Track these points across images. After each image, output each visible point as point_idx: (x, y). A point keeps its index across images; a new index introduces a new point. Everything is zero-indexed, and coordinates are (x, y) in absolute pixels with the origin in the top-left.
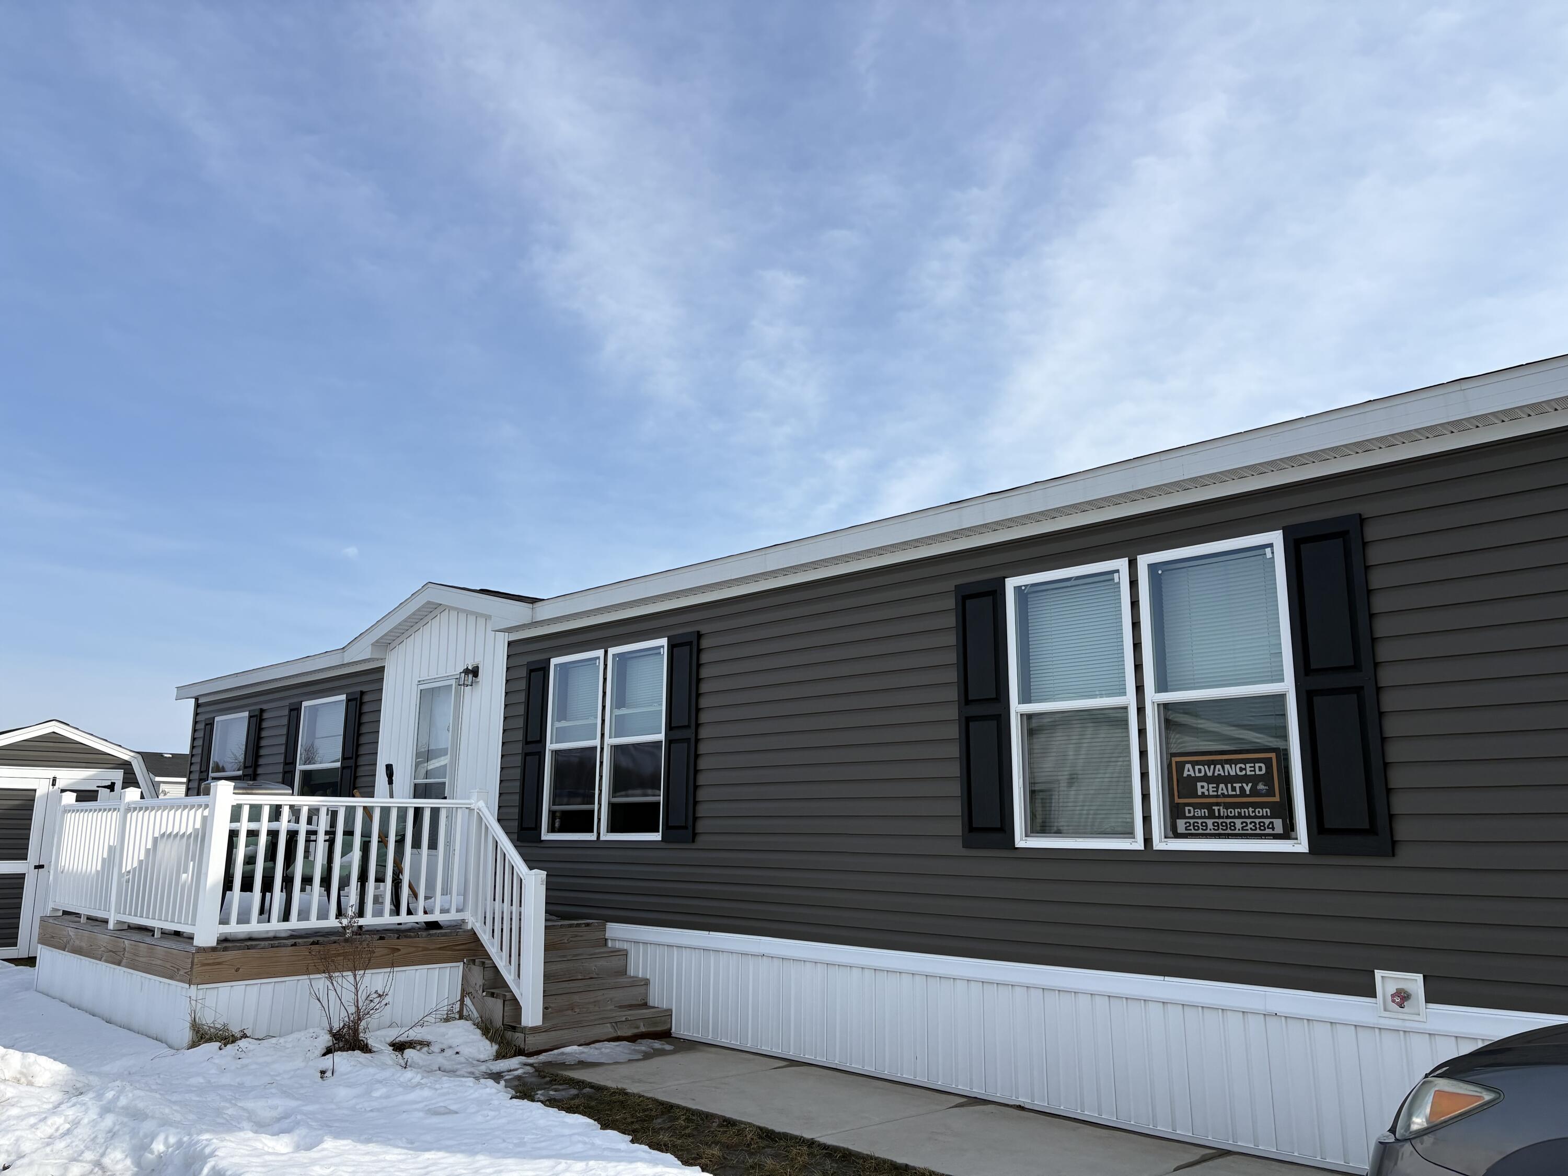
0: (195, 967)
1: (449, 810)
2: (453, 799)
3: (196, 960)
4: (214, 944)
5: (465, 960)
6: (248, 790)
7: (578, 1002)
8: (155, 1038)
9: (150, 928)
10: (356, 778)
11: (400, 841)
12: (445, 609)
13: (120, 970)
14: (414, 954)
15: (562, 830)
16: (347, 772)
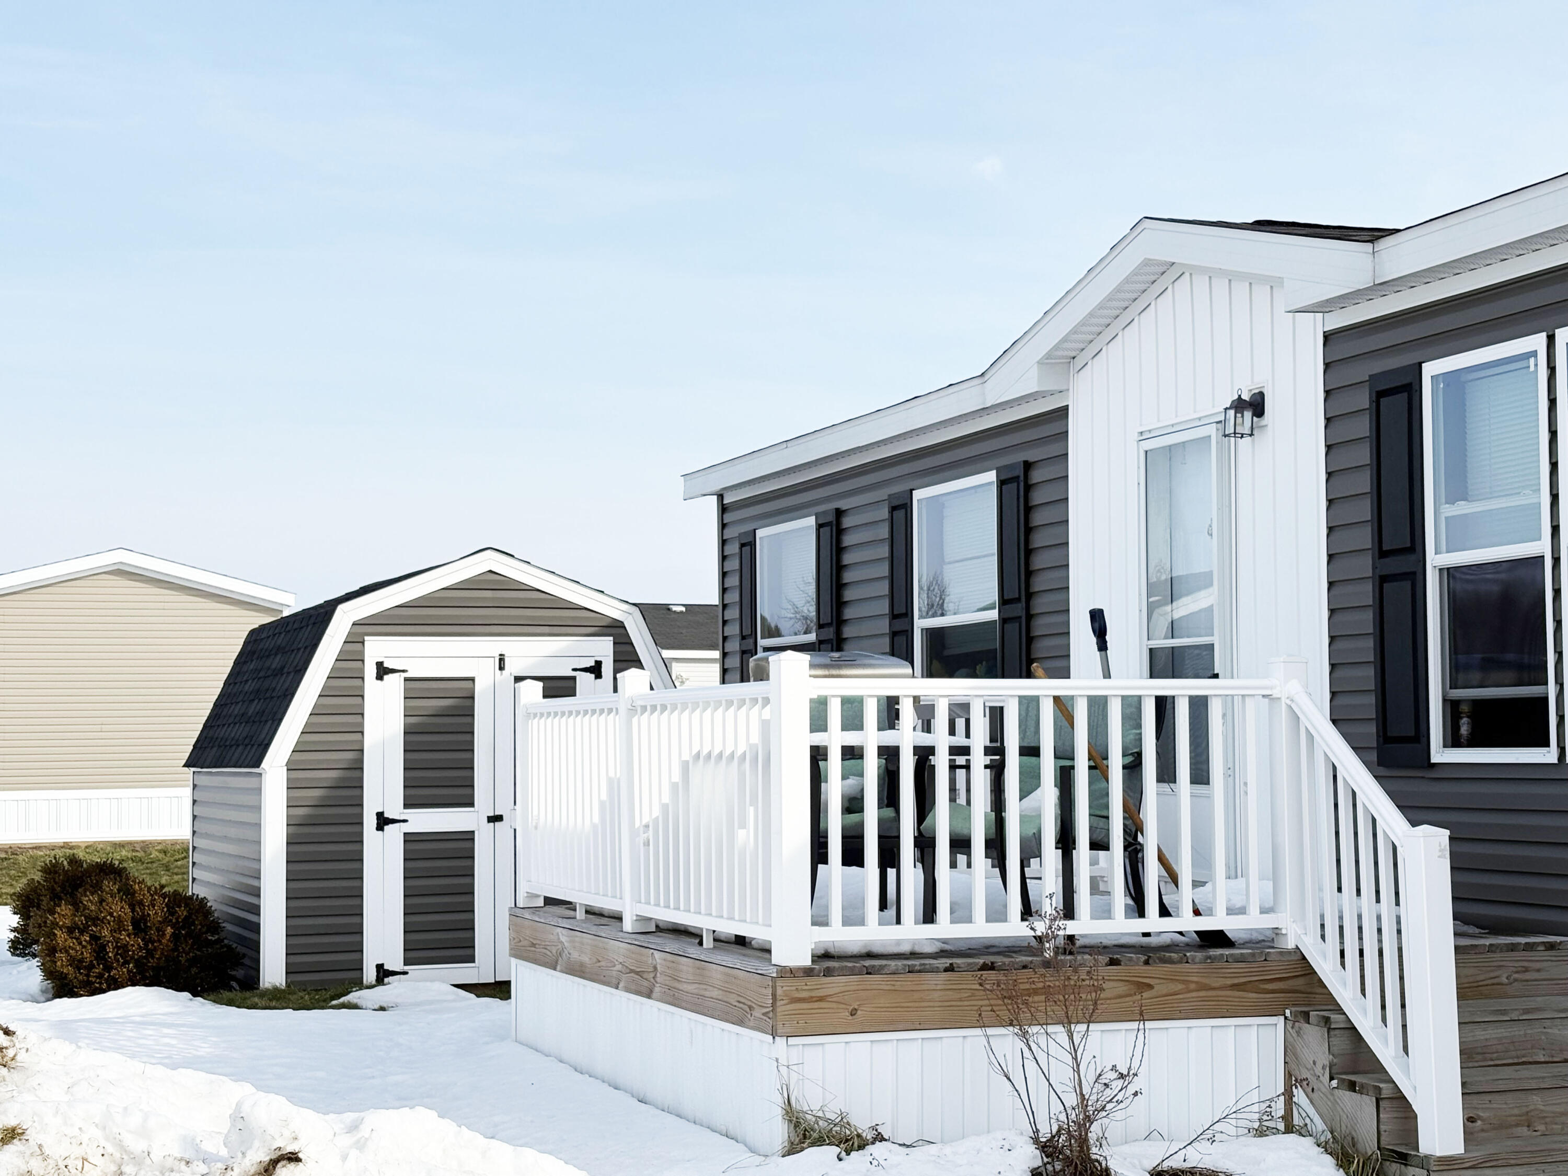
0: (779, 1003)
1: (1229, 700)
2: (1232, 677)
3: (779, 991)
4: (807, 962)
5: (1288, 1012)
6: (832, 668)
7: (1542, 1111)
8: (724, 1132)
9: (693, 930)
10: (1030, 640)
11: (1133, 767)
12: (1183, 273)
13: (651, 1006)
14: (1181, 996)
15: (1474, 742)
16: (1012, 628)
